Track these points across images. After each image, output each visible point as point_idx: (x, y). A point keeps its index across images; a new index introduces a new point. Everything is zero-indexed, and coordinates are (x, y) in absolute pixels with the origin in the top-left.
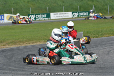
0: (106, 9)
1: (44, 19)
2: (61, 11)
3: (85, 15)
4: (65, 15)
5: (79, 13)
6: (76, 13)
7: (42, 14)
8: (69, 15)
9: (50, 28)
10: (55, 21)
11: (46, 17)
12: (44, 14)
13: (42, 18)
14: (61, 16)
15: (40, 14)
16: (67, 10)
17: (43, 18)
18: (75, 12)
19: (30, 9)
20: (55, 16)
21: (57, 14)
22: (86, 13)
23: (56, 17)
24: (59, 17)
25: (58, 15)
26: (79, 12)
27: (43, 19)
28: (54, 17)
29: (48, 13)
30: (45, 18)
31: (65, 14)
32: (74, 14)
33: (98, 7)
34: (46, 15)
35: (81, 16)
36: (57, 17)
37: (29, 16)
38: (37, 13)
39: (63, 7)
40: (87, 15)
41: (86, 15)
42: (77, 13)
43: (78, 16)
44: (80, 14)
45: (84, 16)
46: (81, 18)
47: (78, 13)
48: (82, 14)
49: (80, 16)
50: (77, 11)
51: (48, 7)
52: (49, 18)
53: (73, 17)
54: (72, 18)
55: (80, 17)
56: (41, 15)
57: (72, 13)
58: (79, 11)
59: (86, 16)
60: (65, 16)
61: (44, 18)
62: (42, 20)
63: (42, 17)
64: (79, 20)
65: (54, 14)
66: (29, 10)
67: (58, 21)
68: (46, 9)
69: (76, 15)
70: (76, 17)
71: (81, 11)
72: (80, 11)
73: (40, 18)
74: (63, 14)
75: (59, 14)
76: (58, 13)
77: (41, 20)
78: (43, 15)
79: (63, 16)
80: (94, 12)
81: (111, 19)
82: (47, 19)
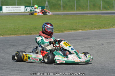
0: (59, 4)
5: (32, 8)
8: (22, 9)
14: (14, 10)
16: (20, 4)
18: (28, 7)
21: (10, 7)
23: (9, 10)
24: (12, 10)
29: (0, 6)
31: (18, 7)
43: (31, 10)
44: (33, 9)
49: (33, 10)
52: (1, 11)
54: (25, 12)
57: (25, 7)
58: (32, 6)
60: (18, 10)
65: (6, 8)
69: (29, 9)
74: (15, 7)
75: (12, 8)
79: (16, 10)
80: (47, 8)
81: (62, 15)
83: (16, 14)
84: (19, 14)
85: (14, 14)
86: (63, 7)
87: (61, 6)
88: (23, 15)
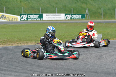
0: (99, 13)
4: (57, 17)
5: (72, 16)
7: (34, 15)
8: (62, 17)
9: (41, 29)
10: (47, 23)
12: (36, 15)
13: (34, 18)
14: (54, 18)
15: (32, 15)
16: (60, 12)
17: (36, 18)
18: (68, 14)
19: (22, 8)
20: (48, 17)
21: (50, 15)
23: (49, 18)
24: (52, 18)
25: (51, 16)
26: (72, 15)
27: (35, 19)
28: (47, 18)
29: (41, 13)
30: (37, 18)
31: (58, 15)
32: (67, 16)
33: (92, 10)
34: (38, 16)
35: (74, 19)
36: (50, 18)
37: (21, 15)
38: (30, 13)
39: (57, 8)
40: (80, 17)
42: (70, 15)
43: (71, 18)
44: (73, 17)
45: (77, 18)
46: (73, 20)
48: (75, 16)
49: (73, 18)
50: (70, 13)
51: (41, 8)
52: (41, 19)
53: (66, 19)
54: (65, 20)
55: (73, 19)
56: (33, 15)
57: (65, 15)
58: (72, 14)
59: (79, 19)
60: (58, 18)
61: (36, 19)
62: (34, 21)
63: (34, 17)
64: (72, 22)
65: (47, 15)
66: (22, 10)
67: (50, 22)
68: (39, 10)
69: (69, 17)
71: (74, 14)
73: (32, 18)
74: (56, 15)
75: (52, 15)
76: (51, 14)
77: (33, 21)
79: (56, 17)
80: (87, 16)
81: (104, 23)
82: (39, 19)
83: (57, 21)
84: (60, 21)
85: (55, 21)
86: (103, 15)
87: (101, 14)
88: (65, 23)
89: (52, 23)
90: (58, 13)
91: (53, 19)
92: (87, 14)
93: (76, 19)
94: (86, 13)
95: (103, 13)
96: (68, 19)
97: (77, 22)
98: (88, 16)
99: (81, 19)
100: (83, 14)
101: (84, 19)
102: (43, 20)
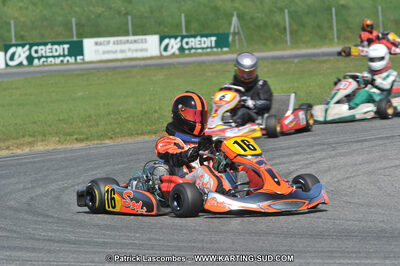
0: (277, 25)
1: (62, 61)
2: (120, 31)
3: (205, 46)
4: (134, 46)
5: (186, 40)
6: (173, 40)
7: (53, 44)
8: (150, 46)
9: (80, 94)
10: (97, 69)
11: (66, 53)
12: (59, 44)
13: (54, 57)
14: (122, 51)
15: (45, 44)
16: (142, 30)
17: (59, 56)
18: (170, 37)
19: (10, 24)
20: (101, 48)
21: (109, 42)
22: (209, 39)
23: (104, 52)
24: (116, 52)
25: (111, 47)
26: (183, 37)
27: (58, 61)
28: (97, 52)
29: (75, 39)
30: (64, 56)
31: (135, 41)
32: (166, 41)
33: (252, 18)
34: (66, 46)
35: (193, 51)
36: (108, 52)
37: (6, 49)
38: (38, 41)
39: (129, 18)
40: (213, 45)
41: (207, 48)
42: (176, 38)
43: (181, 49)
44: (187, 43)
45: (203, 48)
46: (190, 55)
47: (181, 41)
48: (194, 42)
49: (190, 49)
50: (177, 33)
51: (74, 20)
52: (79, 58)
53: (164, 54)
54: (161, 57)
55: (187, 52)
56: (49, 46)
57: (161, 40)
58: (184, 33)
59: (209, 50)
60: (136, 50)
61: (61, 58)
62: (55, 64)
63: (53, 54)
64: (185, 64)
65: (96, 44)
66: (9, 31)
67: (108, 68)
68: (67, 25)
69: (174, 45)
70: (174, 54)
71: (193, 33)
72: (187, 31)
73: (47, 57)
74: (128, 42)
75: (114, 43)
76: (112, 39)
77: (51, 65)
78: (56, 47)
79: (129, 49)
80: (237, 37)
81: (296, 61)
82: (72, 60)
83: (133, 63)
84: (143, 63)
85: (126, 63)
86: (291, 33)
87: (285, 29)
88: (161, 67)
89: (115, 68)
90: (135, 34)
91: (120, 56)
92: (235, 34)
93: (200, 51)
94: (232, 31)
95: (290, 25)
96: (170, 51)
97: (201, 64)
98: (240, 40)
99: (215, 50)
100: (221, 31)
101: (225, 49)
102: (84, 62)
